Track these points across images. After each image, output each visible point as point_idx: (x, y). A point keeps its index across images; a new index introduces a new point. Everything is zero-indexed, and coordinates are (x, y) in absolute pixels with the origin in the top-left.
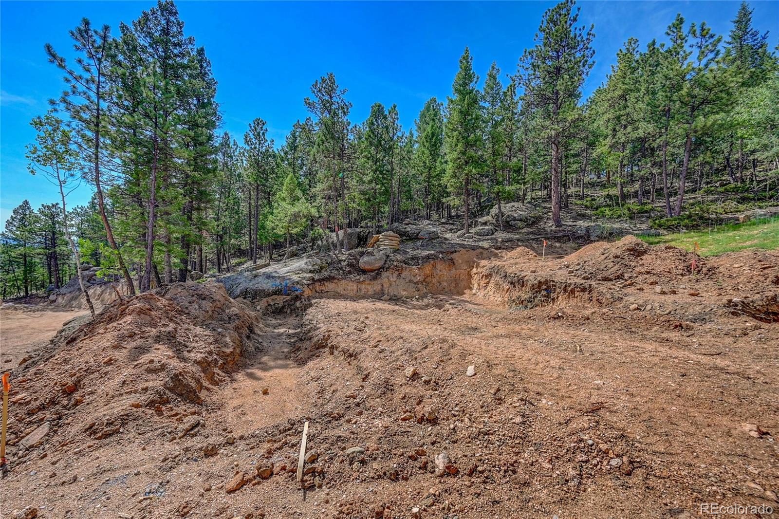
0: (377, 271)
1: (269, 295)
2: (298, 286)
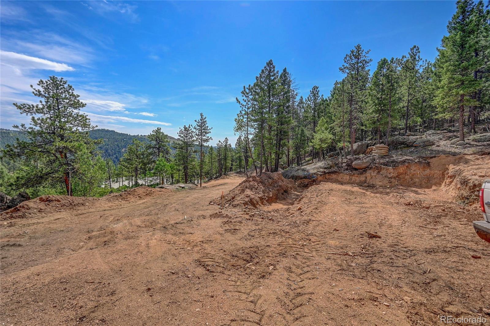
0: (364, 169)
1: (301, 178)
2: (315, 175)
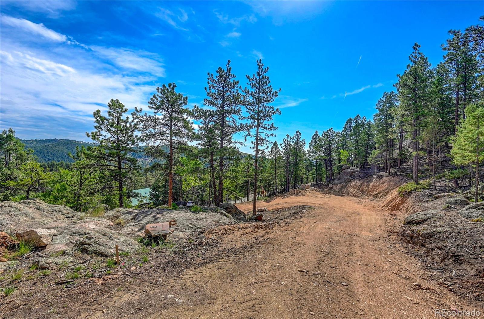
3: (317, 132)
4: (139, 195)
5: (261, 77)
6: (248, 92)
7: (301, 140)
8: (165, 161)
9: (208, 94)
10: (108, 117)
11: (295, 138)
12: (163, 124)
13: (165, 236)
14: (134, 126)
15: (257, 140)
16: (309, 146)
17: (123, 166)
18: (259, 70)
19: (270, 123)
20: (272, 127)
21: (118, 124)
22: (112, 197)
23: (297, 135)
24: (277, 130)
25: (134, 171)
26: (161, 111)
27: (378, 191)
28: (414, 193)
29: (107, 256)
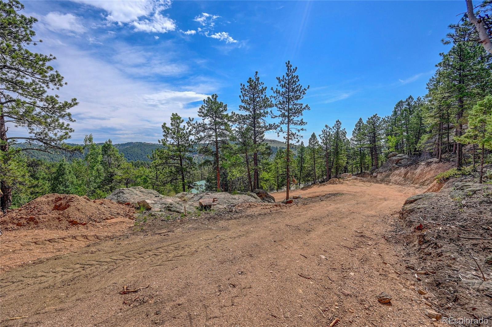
3: (361, 119)
4: (196, 185)
5: (291, 77)
6: (279, 93)
7: (341, 129)
8: (213, 158)
9: (242, 101)
10: (171, 128)
11: (335, 128)
12: (210, 128)
13: (210, 206)
14: (189, 133)
15: (289, 135)
16: (353, 135)
17: (184, 163)
18: (288, 71)
19: (299, 119)
20: (302, 123)
21: (178, 132)
22: (177, 188)
23: (337, 125)
24: (306, 125)
25: (192, 167)
26: (208, 117)
27: (425, 179)
28: (451, 179)
29: (180, 213)
